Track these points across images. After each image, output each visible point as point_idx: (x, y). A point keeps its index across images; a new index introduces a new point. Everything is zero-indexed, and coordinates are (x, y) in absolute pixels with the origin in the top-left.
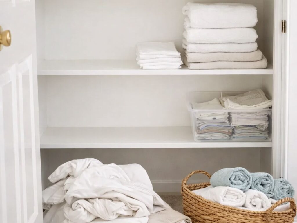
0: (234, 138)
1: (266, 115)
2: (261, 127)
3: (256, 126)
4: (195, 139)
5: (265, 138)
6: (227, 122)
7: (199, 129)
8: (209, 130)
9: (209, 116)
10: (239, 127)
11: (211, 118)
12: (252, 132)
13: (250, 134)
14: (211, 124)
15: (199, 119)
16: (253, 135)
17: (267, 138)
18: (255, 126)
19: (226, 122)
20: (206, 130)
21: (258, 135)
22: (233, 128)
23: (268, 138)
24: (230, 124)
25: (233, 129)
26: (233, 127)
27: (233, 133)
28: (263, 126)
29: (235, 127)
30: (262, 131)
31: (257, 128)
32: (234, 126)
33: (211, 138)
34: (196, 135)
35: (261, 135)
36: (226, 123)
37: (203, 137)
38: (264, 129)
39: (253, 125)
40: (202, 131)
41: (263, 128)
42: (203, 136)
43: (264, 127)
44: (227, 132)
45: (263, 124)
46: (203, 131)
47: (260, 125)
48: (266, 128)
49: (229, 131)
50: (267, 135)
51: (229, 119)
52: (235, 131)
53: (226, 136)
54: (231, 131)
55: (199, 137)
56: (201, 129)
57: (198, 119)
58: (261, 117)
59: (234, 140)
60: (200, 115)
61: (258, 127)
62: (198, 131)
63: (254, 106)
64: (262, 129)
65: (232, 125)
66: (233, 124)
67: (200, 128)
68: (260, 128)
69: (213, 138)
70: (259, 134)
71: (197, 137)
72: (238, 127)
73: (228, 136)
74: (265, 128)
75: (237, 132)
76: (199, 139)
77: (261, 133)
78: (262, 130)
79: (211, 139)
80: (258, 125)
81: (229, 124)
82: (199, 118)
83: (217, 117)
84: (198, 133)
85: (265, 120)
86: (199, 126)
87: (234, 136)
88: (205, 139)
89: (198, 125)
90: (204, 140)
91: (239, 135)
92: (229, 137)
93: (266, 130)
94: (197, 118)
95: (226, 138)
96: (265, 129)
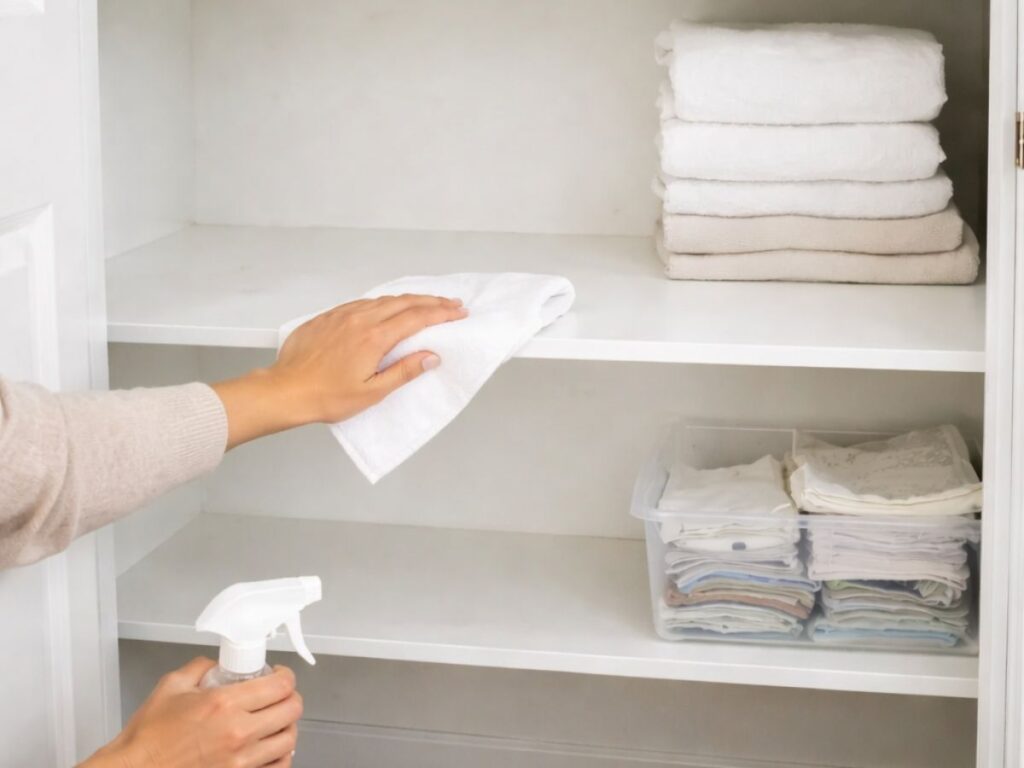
0: (818, 630)
1: (957, 541)
2: (936, 590)
3: (916, 588)
4: (661, 631)
5: (953, 641)
6: (793, 564)
7: (673, 586)
8: (718, 591)
9: (716, 537)
10: (841, 587)
11: (724, 545)
12: (898, 613)
13: (889, 620)
14: (725, 570)
15: (678, 544)
16: (902, 621)
17: (960, 642)
18: (908, 586)
19: (786, 561)
20: (703, 592)
21: (922, 622)
22: (817, 589)
23: (967, 639)
24: (805, 573)
25: (818, 595)
26: (817, 582)
27: (818, 609)
28: (946, 586)
29: (824, 583)
30: (940, 607)
31: (917, 593)
32: (820, 578)
33: (725, 627)
34: (664, 614)
35: (934, 627)
36: (788, 566)
37: (692, 622)
38: (947, 602)
39: (902, 582)
40: (687, 595)
41: (945, 595)
42: (690, 615)
43: (950, 594)
44: (791, 606)
45: (945, 579)
46: (690, 595)
47: (933, 582)
48: (959, 595)
49: (799, 602)
50: (963, 629)
51: (803, 547)
52: (826, 601)
53: (786, 623)
54: (809, 600)
55: (674, 620)
56: (686, 587)
57: (672, 545)
58: (937, 549)
59: (818, 639)
60: (682, 531)
61: (924, 593)
62: (672, 597)
63: (912, 500)
64: (938, 599)
65: (812, 577)
66: (814, 573)
67: (680, 583)
68: (931, 595)
69: (733, 627)
70: (927, 622)
71: (667, 621)
72: (839, 585)
73: (793, 620)
74: (954, 596)
75: (831, 609)
76: (675, 630)
77: (936, 619)
78: (941, 604)
79: (724, 631)
80: (924, 582)
81: (801, 570)
82: (677, 541)
83: (751, 543)
84: (671, 606)
85: (953, 564)
86: (676, 576)
87: (819, 622)
88: (699, 630)
89: (670, 571)
90: (694, 633)
91: (840, 622)
92: (800, 628)
93: (955, 606)
94: (666, 540)
95: (786, 629)
96: (953, 602)
